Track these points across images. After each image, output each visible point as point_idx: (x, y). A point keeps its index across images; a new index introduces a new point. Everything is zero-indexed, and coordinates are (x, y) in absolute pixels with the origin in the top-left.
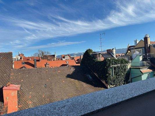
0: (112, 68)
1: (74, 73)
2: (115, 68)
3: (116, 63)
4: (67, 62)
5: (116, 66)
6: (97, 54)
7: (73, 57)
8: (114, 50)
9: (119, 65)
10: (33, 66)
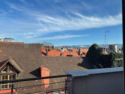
0: (116, 61)
1: (83, 62)
2: (118, 61)
3: (119, 57)
4: (71, 54)
5: (119, 59)
6: (103, 48)
7: (70, 49)
8: (116, 46)
9: (122, 59)
10: (46, 54)
